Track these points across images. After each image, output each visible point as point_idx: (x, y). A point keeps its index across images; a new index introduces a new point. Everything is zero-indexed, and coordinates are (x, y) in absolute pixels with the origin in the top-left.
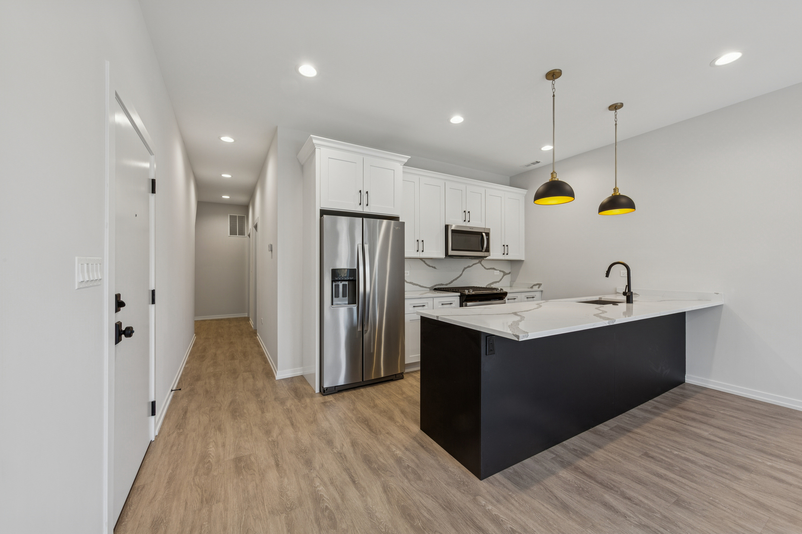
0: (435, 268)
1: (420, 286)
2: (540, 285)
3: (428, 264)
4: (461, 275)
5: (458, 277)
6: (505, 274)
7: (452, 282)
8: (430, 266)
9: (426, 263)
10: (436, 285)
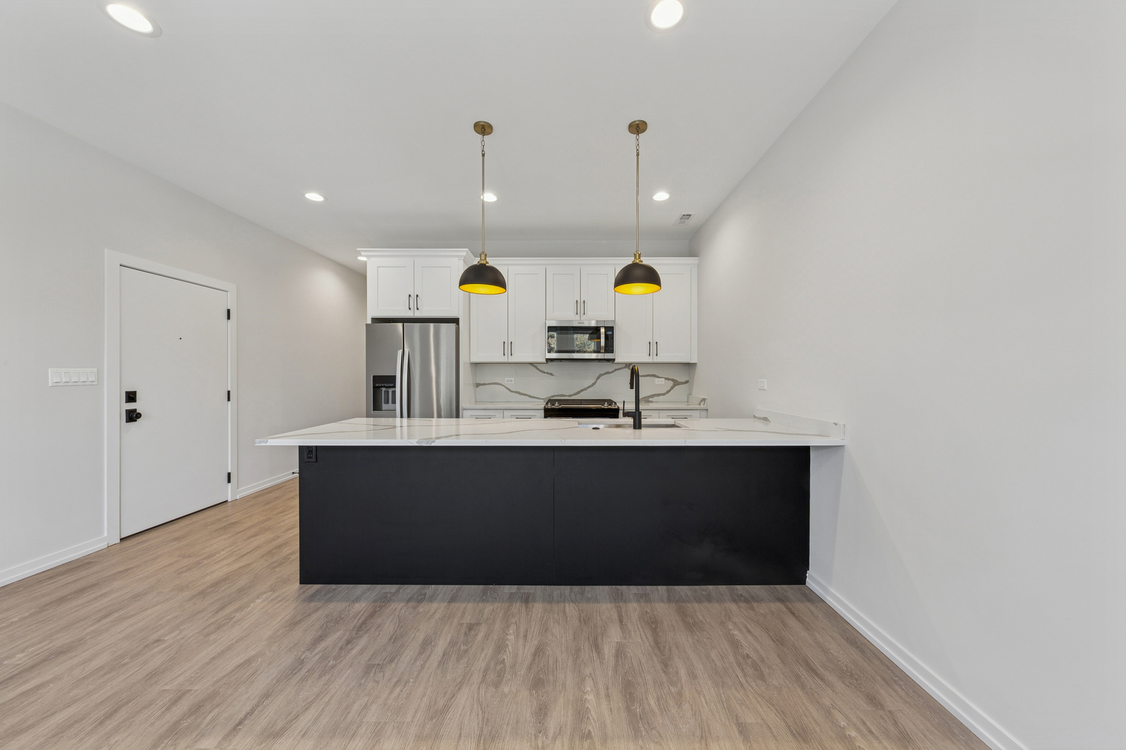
0: (551, 374)
1: (530, 396)
2: (705, 400)
3: (542, 370)
4: (594, 384)
5: (589, 387)
6: (676, 383)
7: (579, 393)
8: (544, 373)
9: (538, 369)
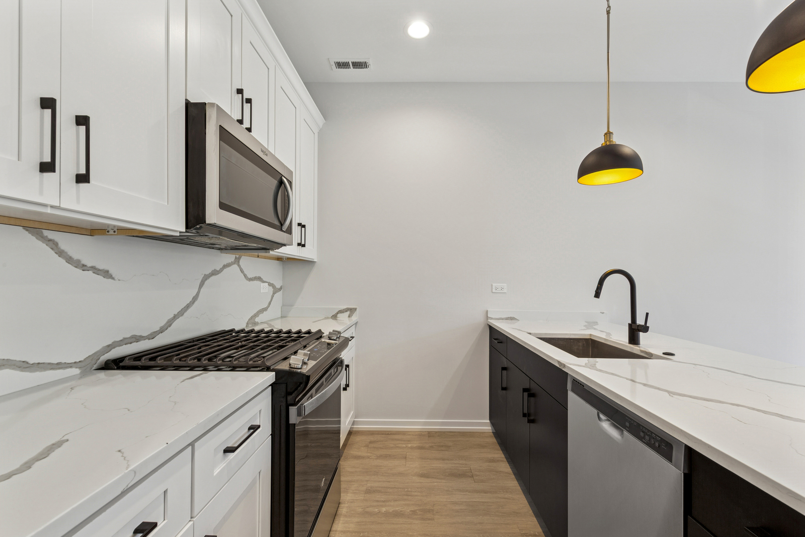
0: (106, 274)
2: (352, 311)
3: (75, 256)
4: (195, 299)
5: (188, 307)
6: (276, 290)
7: (169, 323)
8: (84, 267)
9: (61, 253)
10: (110, 347)
